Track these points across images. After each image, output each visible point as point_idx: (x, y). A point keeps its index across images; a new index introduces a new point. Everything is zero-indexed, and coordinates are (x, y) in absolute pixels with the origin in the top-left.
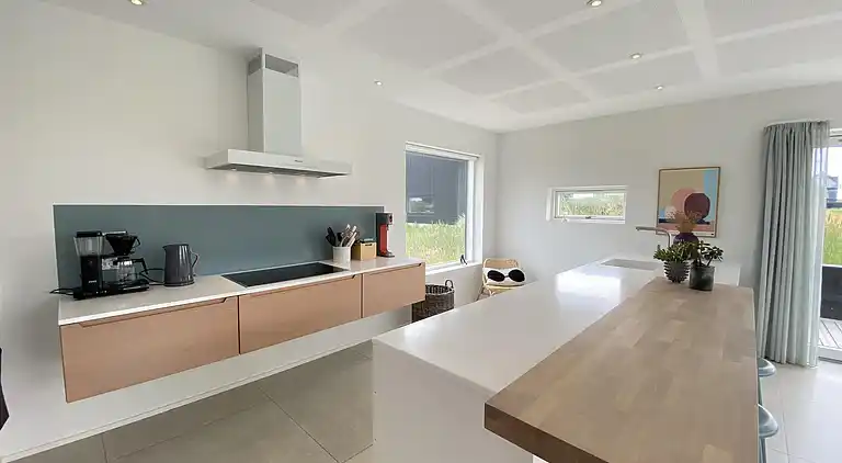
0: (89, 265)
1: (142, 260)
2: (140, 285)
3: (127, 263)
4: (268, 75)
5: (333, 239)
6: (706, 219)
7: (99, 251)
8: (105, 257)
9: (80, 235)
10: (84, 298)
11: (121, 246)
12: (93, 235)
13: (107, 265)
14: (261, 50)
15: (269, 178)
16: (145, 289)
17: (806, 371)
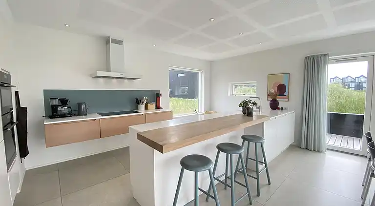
0: (54, 108)
1: (70, 107)
2: (70, 115)
3: (66, 108)
4: (112, 45)
5: (138, 102)
6: (285, 94)
7: (57, 104)
8: (59, 106)
9: (51, 99)
10: (52, 118)
11: (64, 102)
12: (55, 99)
13: (59, 109)
14: (109, 37)
15: (114, 80)
16: (71, 116)
17: (322, 154)
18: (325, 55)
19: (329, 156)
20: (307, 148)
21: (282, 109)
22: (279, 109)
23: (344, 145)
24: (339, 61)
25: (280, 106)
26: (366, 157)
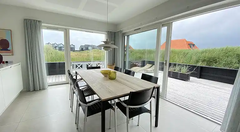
6: (8, 49)
17: (45, 90)
18: (39, 21)
19: (50, 90)
20: (34, 90)
21: (7, 62)
22: (3, 63)
23: (57, 80)
24: (48, 28)
25: (4, 60)
26: (68, 83)
